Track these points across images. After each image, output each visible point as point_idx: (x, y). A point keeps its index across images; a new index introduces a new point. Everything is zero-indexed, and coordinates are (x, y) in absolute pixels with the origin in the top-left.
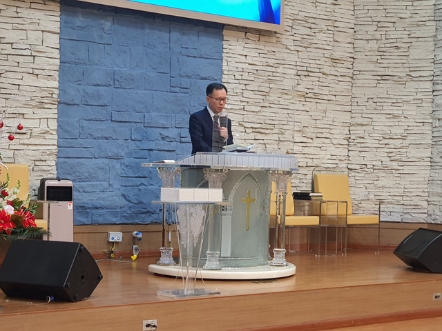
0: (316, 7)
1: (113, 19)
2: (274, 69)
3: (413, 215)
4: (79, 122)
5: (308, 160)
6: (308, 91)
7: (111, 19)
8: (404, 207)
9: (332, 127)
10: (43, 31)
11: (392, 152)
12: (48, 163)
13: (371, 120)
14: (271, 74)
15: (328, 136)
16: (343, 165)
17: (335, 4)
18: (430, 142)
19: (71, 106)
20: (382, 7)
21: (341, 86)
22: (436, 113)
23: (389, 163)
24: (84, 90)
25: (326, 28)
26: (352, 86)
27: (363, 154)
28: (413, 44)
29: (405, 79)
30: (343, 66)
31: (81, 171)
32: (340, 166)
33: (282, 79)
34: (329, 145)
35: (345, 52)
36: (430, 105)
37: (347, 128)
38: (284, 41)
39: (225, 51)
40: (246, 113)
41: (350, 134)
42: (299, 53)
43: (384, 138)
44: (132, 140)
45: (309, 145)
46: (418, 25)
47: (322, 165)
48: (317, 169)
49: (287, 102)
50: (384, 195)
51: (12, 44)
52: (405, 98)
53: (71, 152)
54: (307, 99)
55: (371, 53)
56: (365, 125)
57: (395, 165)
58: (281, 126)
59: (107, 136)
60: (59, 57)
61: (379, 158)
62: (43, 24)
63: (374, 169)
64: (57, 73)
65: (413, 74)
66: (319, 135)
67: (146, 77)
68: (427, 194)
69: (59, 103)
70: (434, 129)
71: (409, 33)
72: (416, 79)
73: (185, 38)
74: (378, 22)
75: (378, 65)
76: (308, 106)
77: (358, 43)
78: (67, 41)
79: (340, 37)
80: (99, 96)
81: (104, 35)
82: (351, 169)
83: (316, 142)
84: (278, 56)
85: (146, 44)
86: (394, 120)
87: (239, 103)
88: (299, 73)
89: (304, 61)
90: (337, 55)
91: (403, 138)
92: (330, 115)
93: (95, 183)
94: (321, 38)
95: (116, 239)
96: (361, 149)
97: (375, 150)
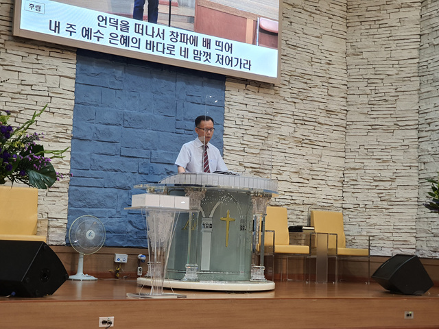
0: (312, 65)
1: (125, 69)
2: (272, 117)
3: (403, 250)
4: (90, 155)
5: (305, 199)
6: (304, 138)
7: (122, 68)
8: (394, 243)
9: (327, 170)
10: (60, 76)
11: (382, 193)
12: (61, 189)
13: (362, 165)
14: (269, 121)
15: (324, 177)
16: (338, 204)
17: (329, 64)
18: (417, 184)
19: (83, 141)
20: (371, 67)
21: (335, 135)
22: (422, 157)
23: (380, 203)
24: (96, 128)
25: (321, 84)
26: (345, 135)
27: (356, 195)
28: (400, 97)
29: (393, 128)
30: (337, 117)
31: (91, 198)
32: (335, 205)
33: (280, 126)
34: (324, 186)
35: (338, 105)
36: (416, 150)
37: (342, 172)
38: (282, 94)
39: (226, 99)
40: (246, 154)
41: (344, 177)
42: (296, 104)
43: (375, 181)
44: (139, 173)
45: (305, 185)
46: (403, 81)
47: (318, 204)
48: (312, 207)
49: (284, 147)
50: (375, 232)
51: (32, 85)
52: (393, 145)
53: (83, 181)
54: (304, 145)
55: (363, 106)
56: (357, 169)
57: (385, 204)
58: (279, 168)
59: (116, 168)
60: (74, 98)
61: (370, 198)
62: (61, 70)
63: (366, 209)
64: (72, 112)
65: (400, 123)
66: (314, 177)
67: (154, 119)
68: (415, 231)
69: (73, 138)
70: (420, 172)
71: (395, 87)
72: (403, 128)
73: (190, 87)
74: (368, 79)
75: (368, 116)
76: (304, 151)
77: (350, 98)
78: (82, 85)
79: (334, 92)
80: (110, 134)
81: (116, 82)
82: (345, 209)
83: (312, 183)
84: (276, 106)
85: (154, 91)
86: (384, 164)
87: (240, 145)
88: (296, 121)
89: (300, 111)
90: (332, 107)
91: (392, 180)
92: (325, 160)
93: (103, 209)
94: (315, 92)
95: (121, 260)
96: (354, 191)
97: (367, 191)
